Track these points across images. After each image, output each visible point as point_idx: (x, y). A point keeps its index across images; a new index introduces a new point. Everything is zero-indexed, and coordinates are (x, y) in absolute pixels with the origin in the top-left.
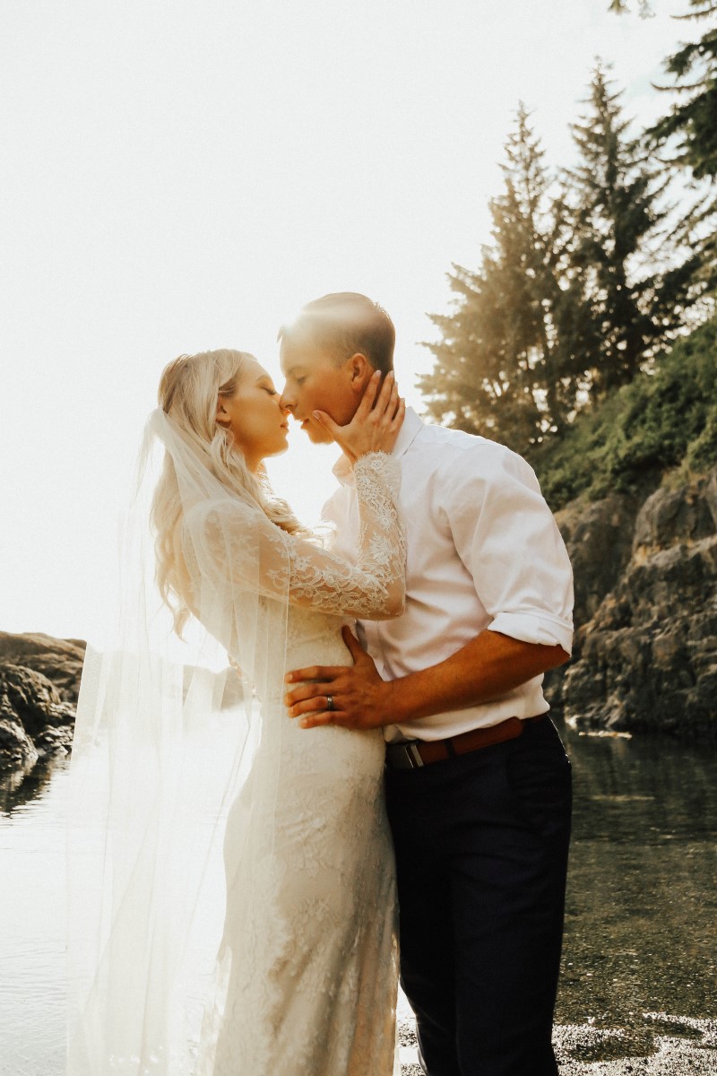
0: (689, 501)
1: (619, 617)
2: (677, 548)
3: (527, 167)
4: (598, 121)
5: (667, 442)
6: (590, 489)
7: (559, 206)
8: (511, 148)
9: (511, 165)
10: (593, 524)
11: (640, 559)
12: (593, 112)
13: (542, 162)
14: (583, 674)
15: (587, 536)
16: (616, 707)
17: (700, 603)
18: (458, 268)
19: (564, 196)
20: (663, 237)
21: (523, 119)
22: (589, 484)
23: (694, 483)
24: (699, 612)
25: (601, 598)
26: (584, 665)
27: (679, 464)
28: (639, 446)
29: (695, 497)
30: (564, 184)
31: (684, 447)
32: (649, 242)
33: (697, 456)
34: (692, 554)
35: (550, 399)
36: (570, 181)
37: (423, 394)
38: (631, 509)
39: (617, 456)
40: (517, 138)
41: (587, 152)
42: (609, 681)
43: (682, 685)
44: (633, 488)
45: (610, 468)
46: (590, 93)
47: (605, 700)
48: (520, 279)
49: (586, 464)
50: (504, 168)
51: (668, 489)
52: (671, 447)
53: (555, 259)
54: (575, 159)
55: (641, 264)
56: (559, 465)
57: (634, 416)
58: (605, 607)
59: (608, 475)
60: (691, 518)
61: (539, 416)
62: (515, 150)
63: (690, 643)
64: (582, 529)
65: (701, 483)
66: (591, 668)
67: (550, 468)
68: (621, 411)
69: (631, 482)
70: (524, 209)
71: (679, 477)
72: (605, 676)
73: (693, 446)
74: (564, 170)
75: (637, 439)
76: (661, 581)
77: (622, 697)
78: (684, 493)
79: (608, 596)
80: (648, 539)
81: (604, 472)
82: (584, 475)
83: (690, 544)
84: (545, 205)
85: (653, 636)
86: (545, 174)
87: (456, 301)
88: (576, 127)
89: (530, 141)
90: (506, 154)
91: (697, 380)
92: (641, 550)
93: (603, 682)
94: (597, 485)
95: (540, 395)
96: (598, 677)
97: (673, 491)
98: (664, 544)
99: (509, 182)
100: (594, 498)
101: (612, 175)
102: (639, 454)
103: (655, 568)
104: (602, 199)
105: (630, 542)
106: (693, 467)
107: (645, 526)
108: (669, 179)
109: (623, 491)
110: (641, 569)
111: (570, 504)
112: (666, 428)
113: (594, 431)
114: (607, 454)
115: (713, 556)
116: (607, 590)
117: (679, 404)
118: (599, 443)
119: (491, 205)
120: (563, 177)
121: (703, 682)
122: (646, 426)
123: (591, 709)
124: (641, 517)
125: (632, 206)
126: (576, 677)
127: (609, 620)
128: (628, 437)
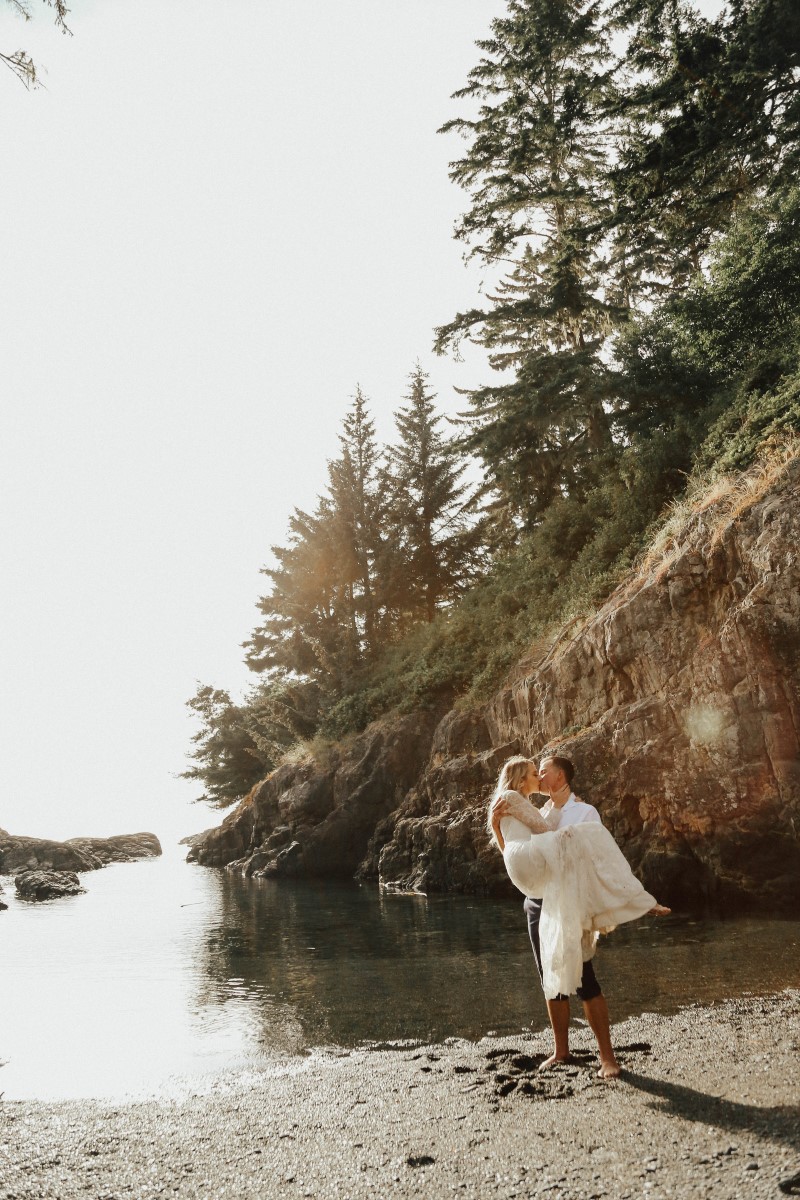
0: (474, 722)
1: (420, 806)
2: (465, 757)
3: (361, 443)
4: (415, 414)
5: (458, 673)
6: (400, 705)
7: (384, 475)
8: (349, 425)
9: (348, 438)
10: (401, 733)
11: (437, 763)
12: (412, 407)
13: (372, 439)
14: (394, 851)
15: (396, 742)
16: (419, 875)
17: (481, 799)
18: (300, 513)
19: (387, 468)
20: (459, 508)
21: (360, 404)
22: (398, 701)
23: (477, 708)
24: (480, 807)
25: (406, 791)
26: (395, 844)
27: (466, 692)
28: (437, 675)
29: (477, 719)
30: (387, 458)
31: (470, 678)
32: (449, 510)
33: (480, 688)
34: (475, 762)
35: (367, 626)
36: (392, 456)
37: (263, 613)
38: (431, 722)
39: (421, 681)
40: (355, 418)
41: (406, 436)
42: (413, 856)
43: (467, 860)
44: (432, 706)
45: (415, 690)
46: (411, 392)
47: (411, 871)
48: (350, 531)
49: (397, 686)
50: (343, 440)
51: (458, 711)
52: (461, 677)
53: (378, 516)
54: (397, 440)
55: (443, 527)
56: (376, 685)
57: (435, 650)
58: (409, 799)
59: (414, 695)
60: (474, 733)
61: (357, 639)
62: (353, 427)
63: (473, 829)
64: (393, 737)
65: (483, 708)
66: (400, 847)
67: (368, 686)
68: (425, 645)
69: (430, 701)
70: (357, 474)
71: (466, 702)
72: (411, 852)
73: (478, 679)
74: (389, 448)
75: (436, 669)
76: (452, 781)
77: (424, 867)
78: (470, 715)
79: (412, 790)
80: (443, 748)
81: (411, 692)
82: (395, 694)
83: (474, 755)
84: (373, 472)
85: (448, 823)
86: (374, 449)
87: (296, 539)
88: (400, 416)
89: (365, 422)
90: (345, 429)
91: (481, 627)
92: (437, 756)
93: (409, 857)
94: (405, 703)
95: (360, 622)
96: (406, 853)
97: (462, 713)
98: (455, 753)
99: (346, 452)
100: (403, 713)
101: (424, 456)
102: (437, 681)
103: (448, 772)
104: (415, 474)
105: (430, 748)
106: (478, 696)
107: (441, 738)
108: (466, 465)
109: (424, 708)
110: (438, 772)
111: (383, 716)
112: (458, 661)
113: (404, 658)
114: (414, 678)
115: (490, 764)
116: (410, 785)
117: (467, 644)
118: (407, 669)
119: (331, 466)
120: (387, 453)
121: (481, 857)
122: (443, 658)
123: (400, 877)
124: (439, 731)
125: (437, 483)
126: (389, 853)
127: (412, 809)
128: (429, 666)
